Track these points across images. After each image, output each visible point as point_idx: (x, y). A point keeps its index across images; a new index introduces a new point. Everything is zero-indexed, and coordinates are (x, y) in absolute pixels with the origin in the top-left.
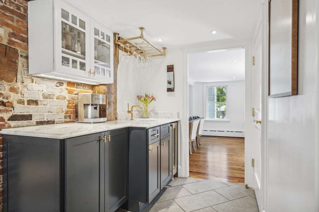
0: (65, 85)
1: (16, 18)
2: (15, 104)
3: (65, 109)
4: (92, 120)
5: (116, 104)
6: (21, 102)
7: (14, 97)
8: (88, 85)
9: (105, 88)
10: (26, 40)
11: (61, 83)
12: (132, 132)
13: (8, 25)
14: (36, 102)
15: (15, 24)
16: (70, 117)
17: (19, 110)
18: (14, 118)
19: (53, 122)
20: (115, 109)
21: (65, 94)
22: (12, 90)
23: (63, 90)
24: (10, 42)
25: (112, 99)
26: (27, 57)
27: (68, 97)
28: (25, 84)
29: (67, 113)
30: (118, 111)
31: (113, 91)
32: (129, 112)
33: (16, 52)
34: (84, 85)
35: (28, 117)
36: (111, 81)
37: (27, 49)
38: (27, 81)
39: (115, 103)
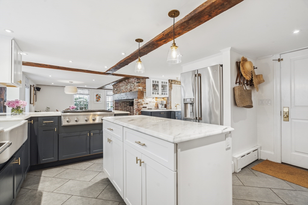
0: (155, 98)
1: (144, 84)
2: (143, 104)
3: (155, 105)
4: (161, 109)
5: (171, 104)
6: (144, 104)
7: (143, 103)
8: (162, 98)
9: (166, 98)
10: (145, 89)
11: (154, 98)
12: (172, 113)
13: (142, 86)
14: (147, 104)
15: (143, 86)
16: (156, 108)
17: (144, 105)
18: (143, 107)
19: (152, 109)
20: (171, 105)
21: (155, 101)
22: (143, 101)
23: (154, 100)
24: (143, 90)
25: (169, 102)
26: (146, 93)
27: (155, 102)
29: (155, 106)
30: (172, 106)
31: (169, 99)
32: (176, 106)
33: (144, 92)
34: (160, 98)
35: (146, 107)
36: (168, 96)
37: (146, 90)
38: (146, 98)
39: (171, 103)
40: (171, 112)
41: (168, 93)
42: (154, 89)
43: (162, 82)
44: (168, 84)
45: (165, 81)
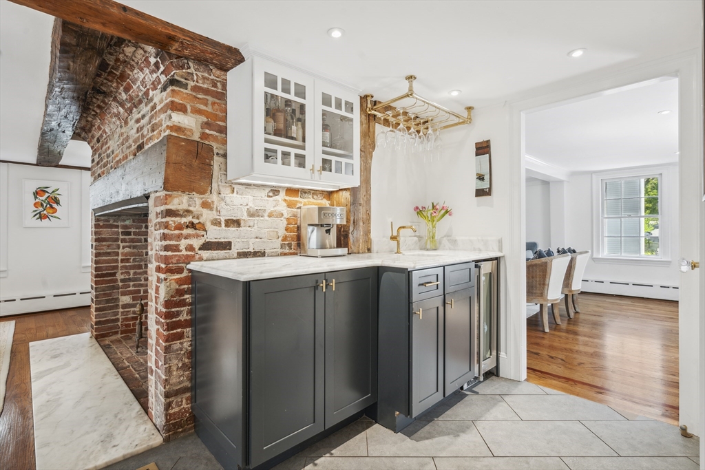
0: (282, 194)
1: (210, 99)
2: (209, 226)
3: (282, 232)
4: (320, 252)
5: (369, 223)
6: (216, 223)
7: (207, 216)
8: (322, 192)
9: (346, 195)
10: (223, 130)
11: (275, 191)
12: (385, 277)
13: (199, 112)
14: (237, 223)
15: (209, 109)
16: (290, 246)
17: (214, 234)
18: (207, 246)
19: (262, 254)
20: (368, 232)
21: (283, 208)
22: (206, 205)
23: (280, 204)
24: (204, 136)
25: (362, 213)
26: (225, 156)
27: (287, 212)
28: (222, 195)
29: (285, 239)
30: (373, 235)
31: (362, 197)
32: (393, 238)
33: (210, 149)
34: (315, 192)
35: (226, 246)
36: (355, 181)
37: (225, 142)
38: (226, 192)
39: (368, 221)
40: (378, 271)
41: (356, 161)
42: (277, 133)
43: (326, 100)
44: (356, 116)
45: (345, 98)
